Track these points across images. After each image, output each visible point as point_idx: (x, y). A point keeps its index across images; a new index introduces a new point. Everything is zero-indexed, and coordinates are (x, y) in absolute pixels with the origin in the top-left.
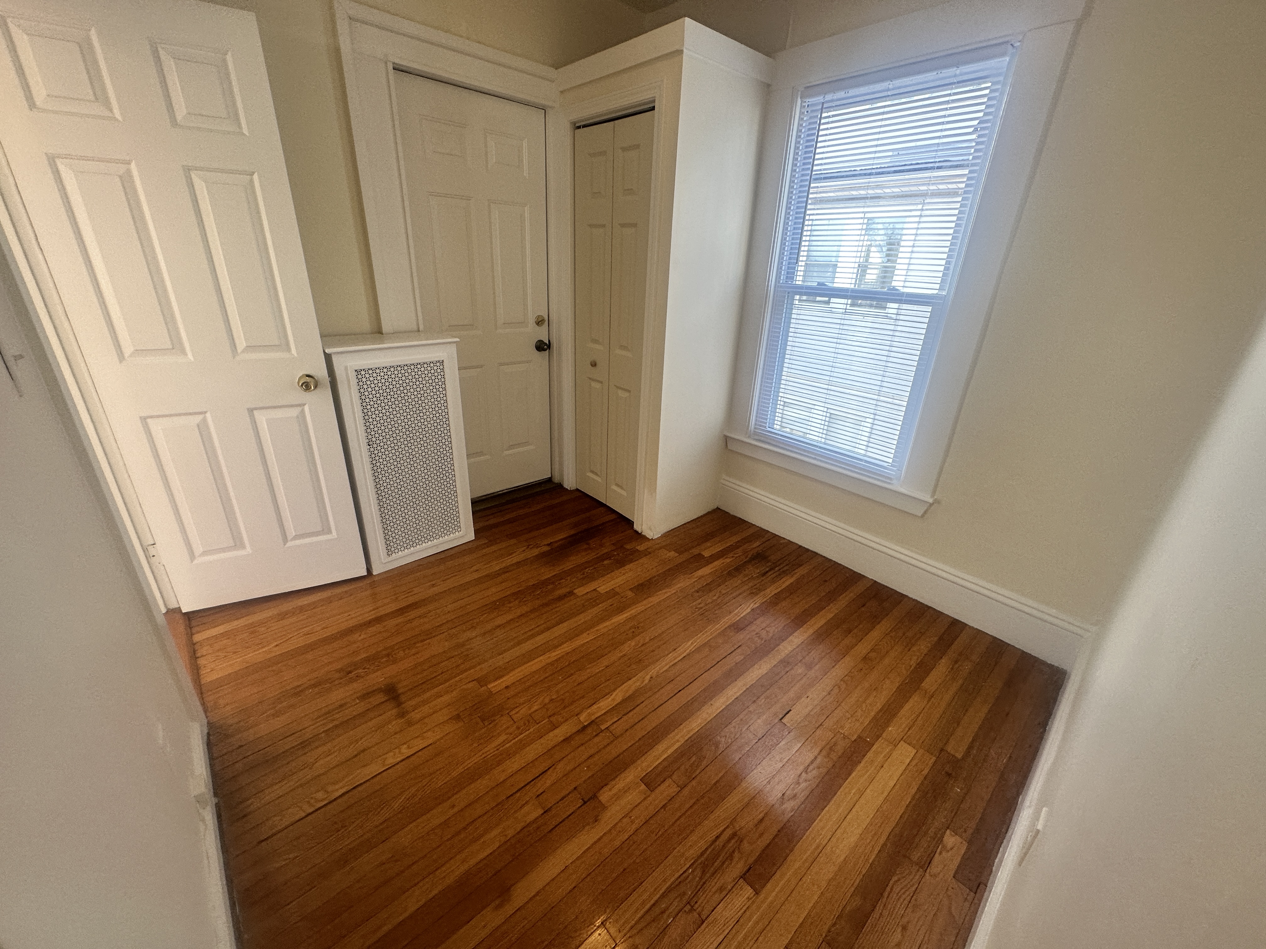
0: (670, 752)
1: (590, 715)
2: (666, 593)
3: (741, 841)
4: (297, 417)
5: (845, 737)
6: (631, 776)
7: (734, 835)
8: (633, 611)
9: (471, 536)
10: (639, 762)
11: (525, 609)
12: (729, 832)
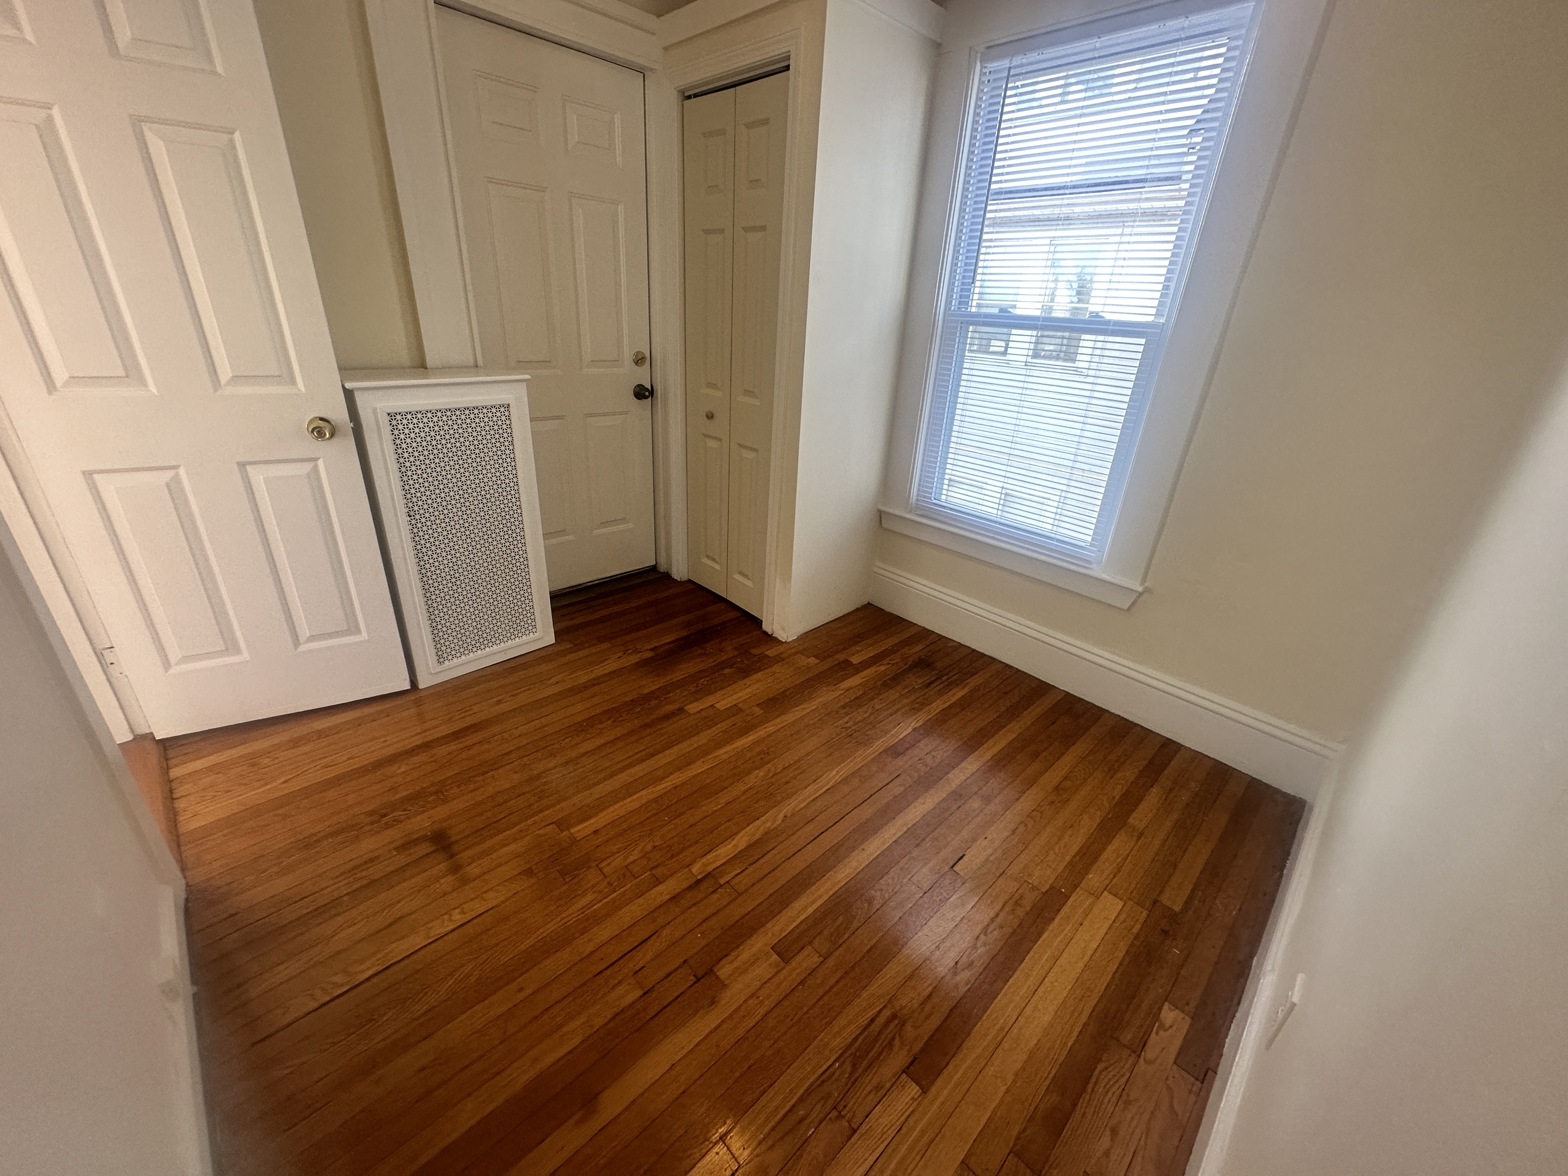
0: (810, 910)
1: (705, 865)
2: (804, 709)
3: (903, 1025)
4: (308, 475)
5: (1034, 888)
6: (760, 942)
7: (894, 1016)
8: (761, 733)
9: (551, 639)
10: (769, 925)
11: (620, 731)
12: (887, 1013)
